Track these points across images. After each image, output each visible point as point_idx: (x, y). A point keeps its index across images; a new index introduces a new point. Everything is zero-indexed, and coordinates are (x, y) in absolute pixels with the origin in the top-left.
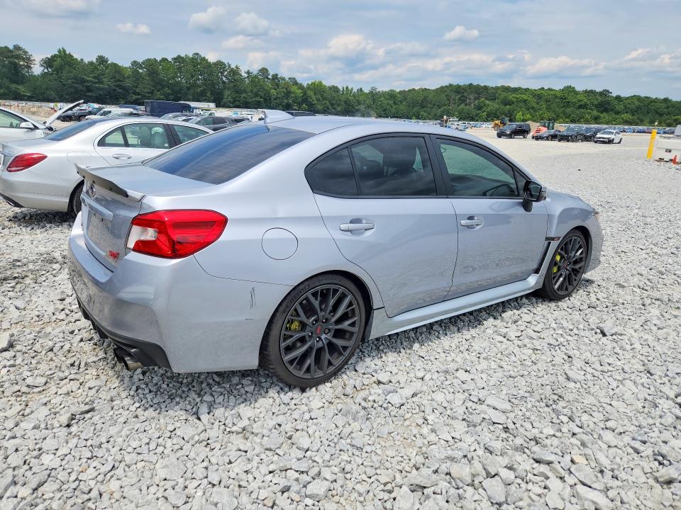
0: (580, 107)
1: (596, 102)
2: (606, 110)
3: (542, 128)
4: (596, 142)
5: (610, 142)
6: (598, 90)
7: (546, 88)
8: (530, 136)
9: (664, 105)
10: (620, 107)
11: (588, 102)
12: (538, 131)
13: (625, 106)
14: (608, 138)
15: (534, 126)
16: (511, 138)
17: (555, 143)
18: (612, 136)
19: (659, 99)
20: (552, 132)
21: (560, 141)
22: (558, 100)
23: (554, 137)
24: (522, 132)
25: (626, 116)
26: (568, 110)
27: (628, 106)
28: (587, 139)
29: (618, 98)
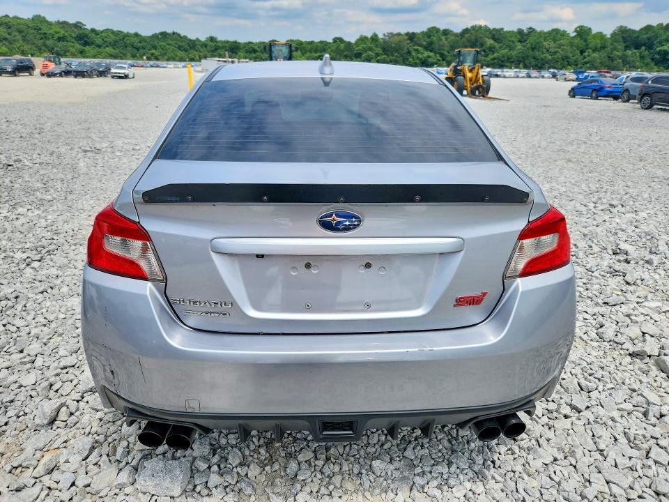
0: (59, 39)
1: (74, 35)
2: (86, 44)
3: (49, 63)
4: (113, 77)
5: (126, 77)
6: (71, 22)
7: (11, 16)
8: (37, 71)
9: (137, 40)
10: (99, 41)
11: (66, 34)
12: (45, 67)
13: (103, 40)
14: (124, 73)
15: (39, 62)
16: (16, 76)
17: (70, 80)
18: (126, 71)
19: (131, 34)
20: (63, 67)
21: (76, 77)
22: (32, 31)
23: (67, 73)
24: (26, 68)
25: (109, 50)
26: (49, 42)
27: (105, 39)
28: (102, 74)
29: (93, 30)
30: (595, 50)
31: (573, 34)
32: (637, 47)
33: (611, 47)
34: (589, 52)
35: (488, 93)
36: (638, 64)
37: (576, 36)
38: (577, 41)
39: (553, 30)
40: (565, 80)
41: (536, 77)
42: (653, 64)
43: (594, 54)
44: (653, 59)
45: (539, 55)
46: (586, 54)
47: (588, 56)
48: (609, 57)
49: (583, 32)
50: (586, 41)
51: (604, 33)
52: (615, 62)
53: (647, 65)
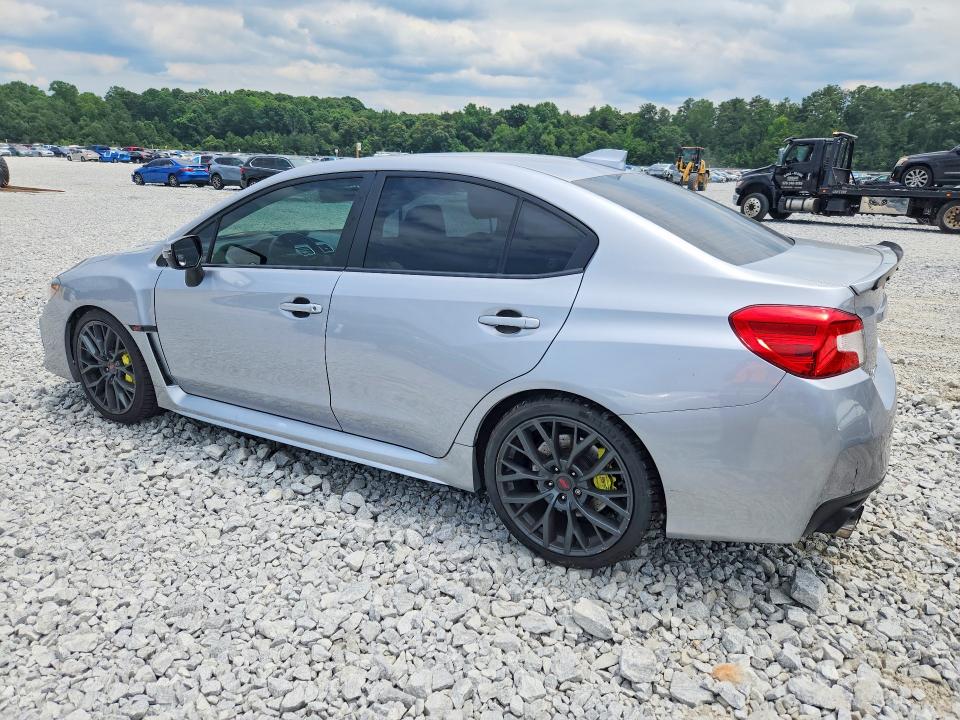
30: (93, 118)
31: (50, 93)
32: (149, 116)
33: (114, 114)
34: (85, 120)
35: (7, 179)
36: (157, 139)
37: (53, 96)
38: (60, 103)
39: (14, 84)
40: (83, 159)
41: (28, 155)
42: (176, 140)
43: (94, 124)
44: (173, 134)
45: (7, 121)
46: (82, 122)
47: (86, 126)
48: (116, 128)
49: (63, 91)
50: (73, 104)
51: (96, 94)
52: (127, 136)
53: (169, 140)
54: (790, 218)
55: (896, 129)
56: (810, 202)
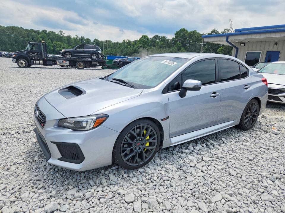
54: (31, 67)
55: (10, 39)
56: (41, 62)
